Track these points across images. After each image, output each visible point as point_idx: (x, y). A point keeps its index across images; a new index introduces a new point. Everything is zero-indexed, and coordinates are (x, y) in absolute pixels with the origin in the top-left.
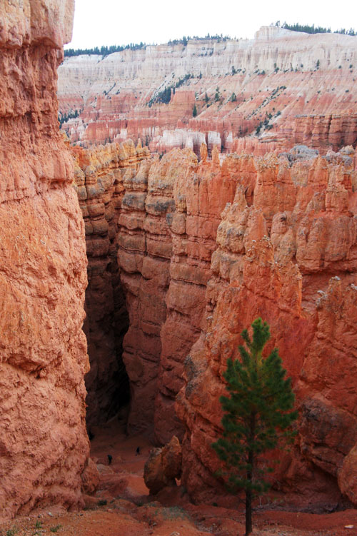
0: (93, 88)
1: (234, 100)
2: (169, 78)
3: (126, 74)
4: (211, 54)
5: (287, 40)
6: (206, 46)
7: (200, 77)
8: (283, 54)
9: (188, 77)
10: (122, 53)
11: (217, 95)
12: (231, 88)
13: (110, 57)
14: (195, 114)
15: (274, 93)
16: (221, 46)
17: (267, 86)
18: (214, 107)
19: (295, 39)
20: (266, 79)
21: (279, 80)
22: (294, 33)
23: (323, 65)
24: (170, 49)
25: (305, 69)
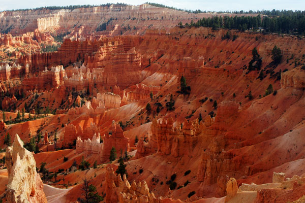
0: (68, 23)
1: (135, 29)
2: (103, 20)
3: (83, 17)
4: (120, 11)
5: (151, 9)
6: (117, 7)
7: (116, 19)
8: (151, 14)
9: (111, 19)
10: (80, 9)
11: (129, 27)
12: (133, 24)
13: (74, 11)
14: (121, 34)
15: (149, 27)
16: (124, 8)
17: (146, 25)
18: (128, 31)
19: (154, 9)
20: (145, 22)
21: (150, 23)
22: (153, 7)
23: (164, 18)
24: (102, 8)
25: (158, 19)
